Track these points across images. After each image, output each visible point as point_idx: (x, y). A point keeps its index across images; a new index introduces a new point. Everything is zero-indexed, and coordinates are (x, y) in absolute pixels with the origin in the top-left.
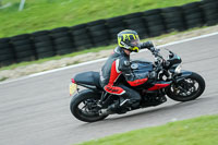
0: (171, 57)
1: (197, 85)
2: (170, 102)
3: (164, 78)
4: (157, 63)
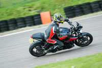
3: (74, 35)
4: (71, 28)
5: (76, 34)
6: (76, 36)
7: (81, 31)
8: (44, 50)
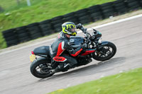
0: (95, 33)
1: (111, 49)
2: (94, 62)
3: (91, 46)
4: (86, 38)
5: (93, 45)
6: (93, 48)
7: (100, 41)
8: (50, 69)
